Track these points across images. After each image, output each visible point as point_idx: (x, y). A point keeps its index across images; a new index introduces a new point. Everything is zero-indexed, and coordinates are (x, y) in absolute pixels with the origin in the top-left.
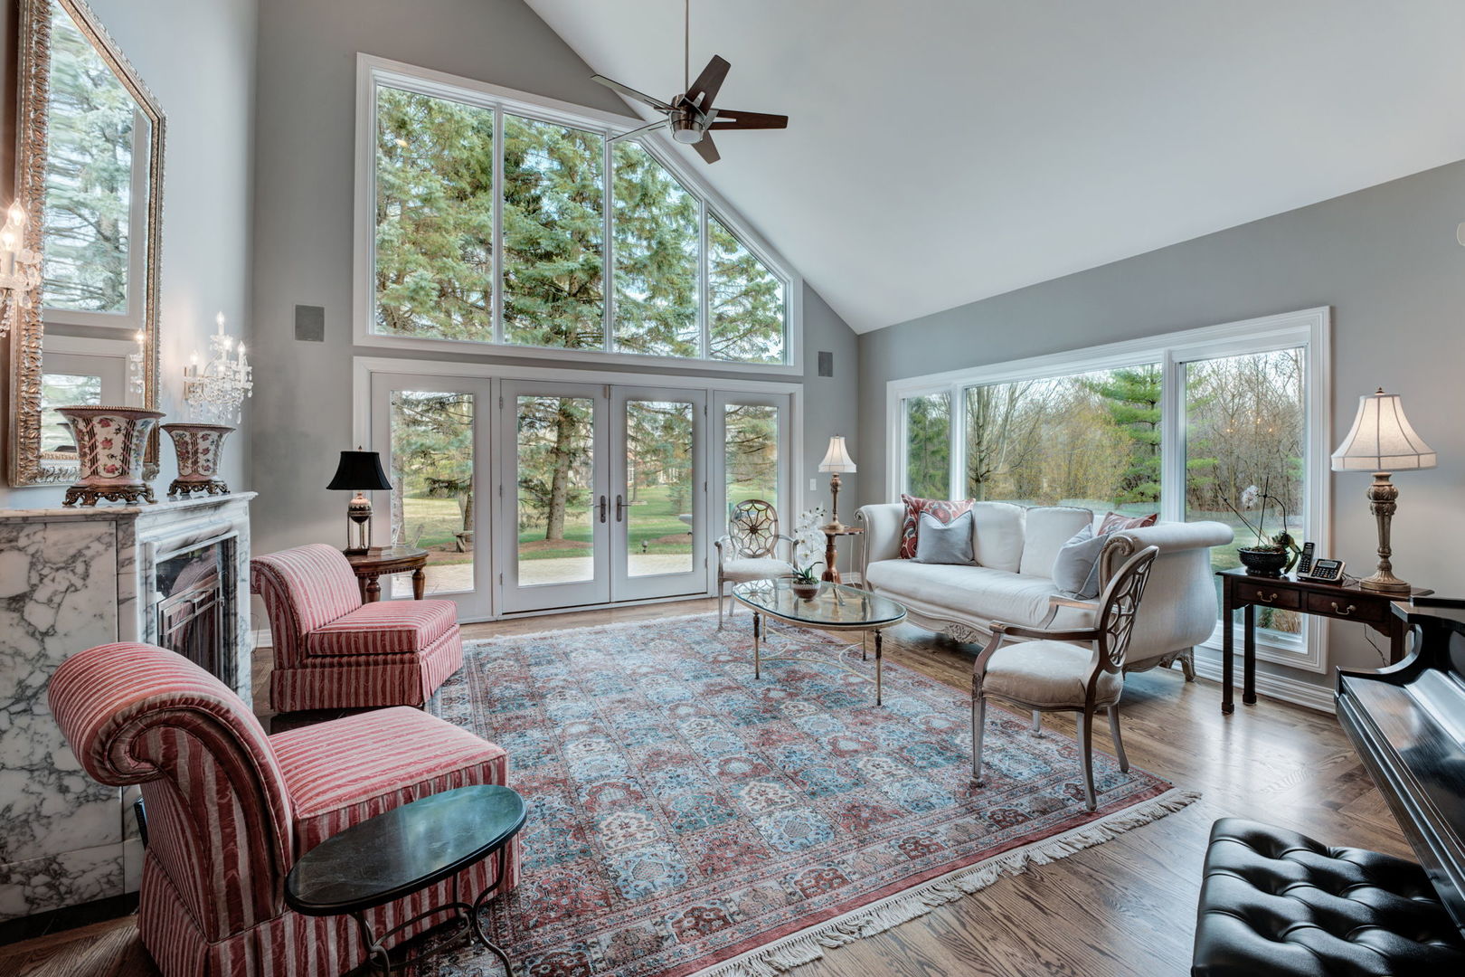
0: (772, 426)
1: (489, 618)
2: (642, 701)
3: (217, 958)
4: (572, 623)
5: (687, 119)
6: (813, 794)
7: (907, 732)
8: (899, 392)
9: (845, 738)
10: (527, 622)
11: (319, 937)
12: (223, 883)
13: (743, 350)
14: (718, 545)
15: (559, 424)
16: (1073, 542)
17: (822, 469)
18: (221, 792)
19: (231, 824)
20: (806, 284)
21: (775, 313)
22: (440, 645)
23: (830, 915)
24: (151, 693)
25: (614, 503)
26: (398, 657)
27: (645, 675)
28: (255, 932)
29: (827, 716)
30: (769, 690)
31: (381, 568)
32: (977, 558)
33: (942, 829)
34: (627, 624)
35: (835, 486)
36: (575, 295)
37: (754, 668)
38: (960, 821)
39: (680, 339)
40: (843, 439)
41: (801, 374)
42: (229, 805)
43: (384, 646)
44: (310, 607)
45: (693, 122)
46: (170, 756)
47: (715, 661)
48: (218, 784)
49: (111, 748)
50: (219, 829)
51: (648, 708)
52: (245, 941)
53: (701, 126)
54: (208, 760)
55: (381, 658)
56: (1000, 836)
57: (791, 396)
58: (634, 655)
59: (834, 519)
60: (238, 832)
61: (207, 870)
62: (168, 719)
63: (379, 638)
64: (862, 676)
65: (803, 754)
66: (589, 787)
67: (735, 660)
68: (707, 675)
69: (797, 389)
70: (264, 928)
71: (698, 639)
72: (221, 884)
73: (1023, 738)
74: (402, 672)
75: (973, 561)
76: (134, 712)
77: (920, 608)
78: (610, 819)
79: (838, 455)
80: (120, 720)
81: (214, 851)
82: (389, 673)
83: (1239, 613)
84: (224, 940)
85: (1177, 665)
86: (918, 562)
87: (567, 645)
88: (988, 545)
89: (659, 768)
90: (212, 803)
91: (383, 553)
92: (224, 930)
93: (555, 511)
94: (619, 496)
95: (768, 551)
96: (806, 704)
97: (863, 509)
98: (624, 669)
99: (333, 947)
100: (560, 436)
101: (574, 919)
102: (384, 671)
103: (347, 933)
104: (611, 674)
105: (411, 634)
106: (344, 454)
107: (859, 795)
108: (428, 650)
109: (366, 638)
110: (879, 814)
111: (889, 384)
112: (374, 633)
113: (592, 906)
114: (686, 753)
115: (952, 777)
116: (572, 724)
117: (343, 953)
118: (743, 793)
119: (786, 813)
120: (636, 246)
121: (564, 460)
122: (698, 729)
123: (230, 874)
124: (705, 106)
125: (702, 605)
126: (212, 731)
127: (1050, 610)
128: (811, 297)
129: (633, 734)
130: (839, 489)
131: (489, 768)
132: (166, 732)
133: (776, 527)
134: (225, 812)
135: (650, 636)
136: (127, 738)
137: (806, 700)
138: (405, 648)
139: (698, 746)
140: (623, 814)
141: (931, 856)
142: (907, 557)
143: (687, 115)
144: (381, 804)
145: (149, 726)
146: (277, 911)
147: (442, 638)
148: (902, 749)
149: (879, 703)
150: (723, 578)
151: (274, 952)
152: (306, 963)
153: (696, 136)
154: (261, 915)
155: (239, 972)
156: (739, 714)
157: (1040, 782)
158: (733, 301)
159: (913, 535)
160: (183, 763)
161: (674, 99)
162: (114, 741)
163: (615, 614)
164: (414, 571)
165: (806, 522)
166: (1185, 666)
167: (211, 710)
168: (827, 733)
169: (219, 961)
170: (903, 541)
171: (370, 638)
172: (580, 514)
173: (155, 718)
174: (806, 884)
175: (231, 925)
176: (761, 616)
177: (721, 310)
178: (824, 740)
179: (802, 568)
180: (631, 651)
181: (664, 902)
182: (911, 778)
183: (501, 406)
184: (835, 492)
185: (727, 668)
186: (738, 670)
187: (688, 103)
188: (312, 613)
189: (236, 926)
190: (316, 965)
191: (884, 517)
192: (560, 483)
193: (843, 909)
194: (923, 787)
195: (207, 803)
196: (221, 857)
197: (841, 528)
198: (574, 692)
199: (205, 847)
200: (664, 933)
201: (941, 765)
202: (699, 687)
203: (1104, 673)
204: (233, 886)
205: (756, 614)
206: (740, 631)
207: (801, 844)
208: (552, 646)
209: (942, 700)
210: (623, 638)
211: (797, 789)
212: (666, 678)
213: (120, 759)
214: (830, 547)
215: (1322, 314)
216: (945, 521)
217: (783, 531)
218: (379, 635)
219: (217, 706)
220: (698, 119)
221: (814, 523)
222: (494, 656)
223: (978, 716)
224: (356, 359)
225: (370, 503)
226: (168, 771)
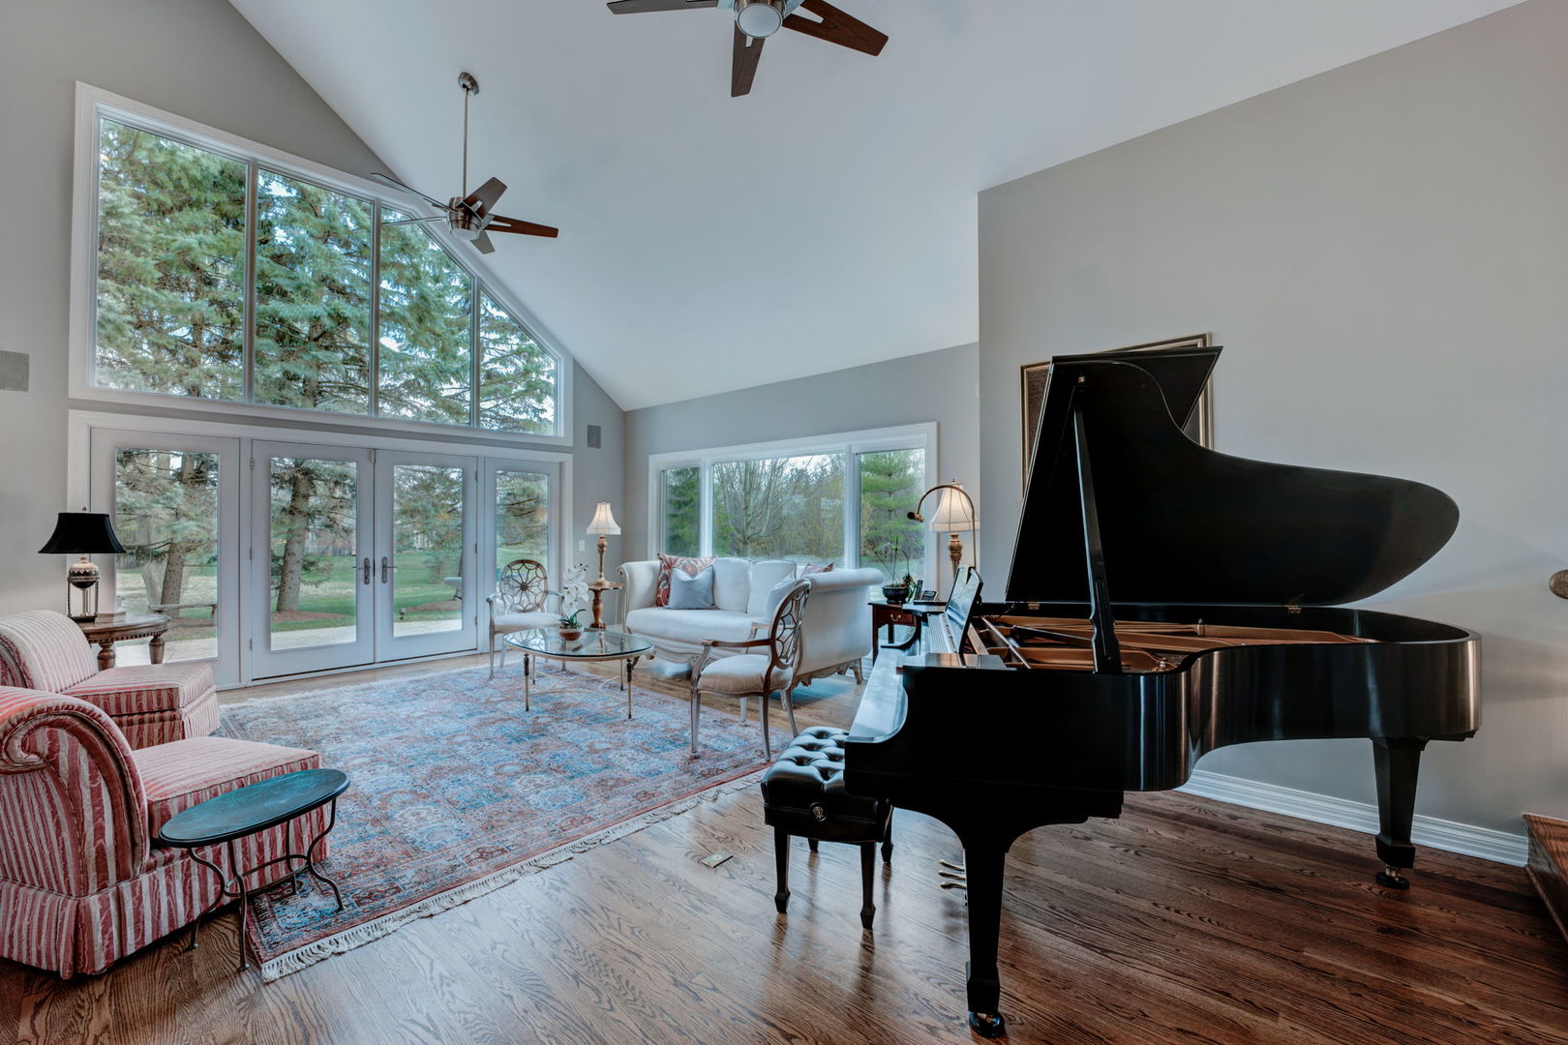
0: (543, 488)
1: (236, 685)
2: (418, 736)
3: (87, 908)
4: (336, 683)
5: (464, 220)
6: (573, 777)
7: (649, 733)
8: (661, 463)
9: (600, 742)
10: (282, 686)
11: (169, 893)
12: (93, 849)
13: (516, 410)
14: (490, 601)
15: (294, 481)
16: (778, 586)
17: (590, 531)
18: (93, 779)
19: (100, 803)
20: (576, 364)
21: (548, 377)
22: (199, 704)
23: (579, 837)
24: (38, 702)
25: (379, 566)
26: (157, 715)
27: (420, 718)
28: (118, 888)
29: (587, 730)
30: (538, 718)
31: (117, 634)
32: (716, 603)
33: (665, 784)
34: (395, 680)
35: (601, 547)
36: (316, 340)
37: (524, 704)
38: (678, 778)
39: (445, 393)
40: (608, 506)
41: (571, 444)
42: (99, 788)
43: (140, 706)
44: (45, 672)
45: (470, 223)
46: (53, 750)
47: (488, 701)
48: (90, 772)
49: (7, 743)
50: (91, 807)
51: (426, 740)
52: (110, 895)
53: (478, 227)
54: (82, 753)
55: (136, 718)
56: (704, 782)
57: (561, 464)
58: (406, 703)
59: (601, 576)
60: (105, 810)
61: (79, 841)
62: (53, 722)
63: (134, 698)
64: (615, 701)
65: (564, 755)
66: (379, 796)
67: (507, 700)
68: (480, 713)
69: (568, 459)
70: (126, 886)
71: (470, 687)
72: (91, 851)
73: (734, 728)
74: (162, 729)
75: (713, 606)
76: (26, 716)
77: (670, 646)
78: (402, 812)
79: (604, 518)
80: (15, 722)
81: (86, 824)
82: (146, 731)
83: (884, 630)
84: (93, 895)
85: (850, 673)
86: (669, 608)
87: (333, 702)
88: (725, 594)
89: (441, 777)
90: (86, 787)
91: (115, 619)
92: (93, 886)
93: (288, 579)
94: (385, 558)
95: (538, 605)
96: (569, 724)
97: (624, 566)
98: (398, 715)
99: (180, 901)
100: (295, 496)
101: (383, 868)
102: (140, 730)
103: (191, 891)
104: (385, 719)
105: (172, 693)
106: (61, 515)
107: (607, 773)
108: (190, 707)
109: (118, 699)
110: (620, 782)
111: (650, 457)
112: (128, 694)
113: (396, 859)
114: (466, 765)
115: (678, 755)
116: (353, 759)
117: (188, 906)
118: (515, 783)
119: (550, 790)
120: (394, 294)
121: (299, 523)
122: (475, 750)
123: (99, 842)
124: (481, 212)
125: (473, 659)
126: (88, 731)
127: (752, 633)
128: (581, 377)
129: (414, 759)
130: (605, 549)
131: (306, 765)
132: (50, 732)
133: (546, 583)
134: (96, 794)
135: (422, 688)
136: (20, 735)
137: (569, 721)
138: (165, 706)
139: (475, 760)
140: (414, 808)
141: (655, 799)
142: (661, 605)
143: (464, 217)
144: (219, 790)
145: (37, 727)
146: (135, 872)
147: (202, 697)
148: (643, 744)
149: (630, 716)
150: (494, 631)
151: (134, 903)
152: (159, 912)
153: (474, 234)
154: (123, 876)
155: (105, 919)
156: (511, 736)
157: (738, 751)
158: (503, 360)
159: (667, 587)
160: (63, 756)
161: (452, 199)
162: (10, 738)
163: (379, 674)
164: (152, 637)
165: (572, 576)
166: (856, 673)
167: (88, 714)
168: (584, 741)
169: (89, 909)
170: (658, 592)
171: (123, 699)
172: (320, 582)
173: (42, 720)
174: (563, 825)
175: (98, 883)
176: (531, 658)
177: (491, 366)
178: (583, 745)
179: (569, 615)
180: (403, 701)
181: (456, 849)
182: (648, 759)
183: (252, 468)
184: (601, 552)
185: (499, 706)
186: (509, 706)
187: (466, 207)
188: (47, 679)
189: (102, 885)
190: (167, 915)
191: (642, 573)
192: (295, 548)
193: (589, 833)
194: (655, 763)
195: (81, 786)
196: (92, 829)
197: (607, 584)
198: (349, 736)
199: (78, 821)
200: (457, 863)
201: (671, 750)
202: (473, 721)
203: (776, 669)
204: (101, 853)
205: (526, 655)
206: (511, 678)
207: (562, 805)
208: (317, 703)
209: (680, 711)
210: (392, 691)
211: (559, 776)
212: (441, 718)
213: (14, 751)
214: (596, 602)
215: (933, 426)
216: (693, 574)
217: (553, 586)
218: (134, 696)
219: (91, 712)
220: (475, 221)
221: (578, 576)
222: (253, 716)
223: (694, 707)
224: (71, 412)
225: (97, 568)
226: (51, 762)
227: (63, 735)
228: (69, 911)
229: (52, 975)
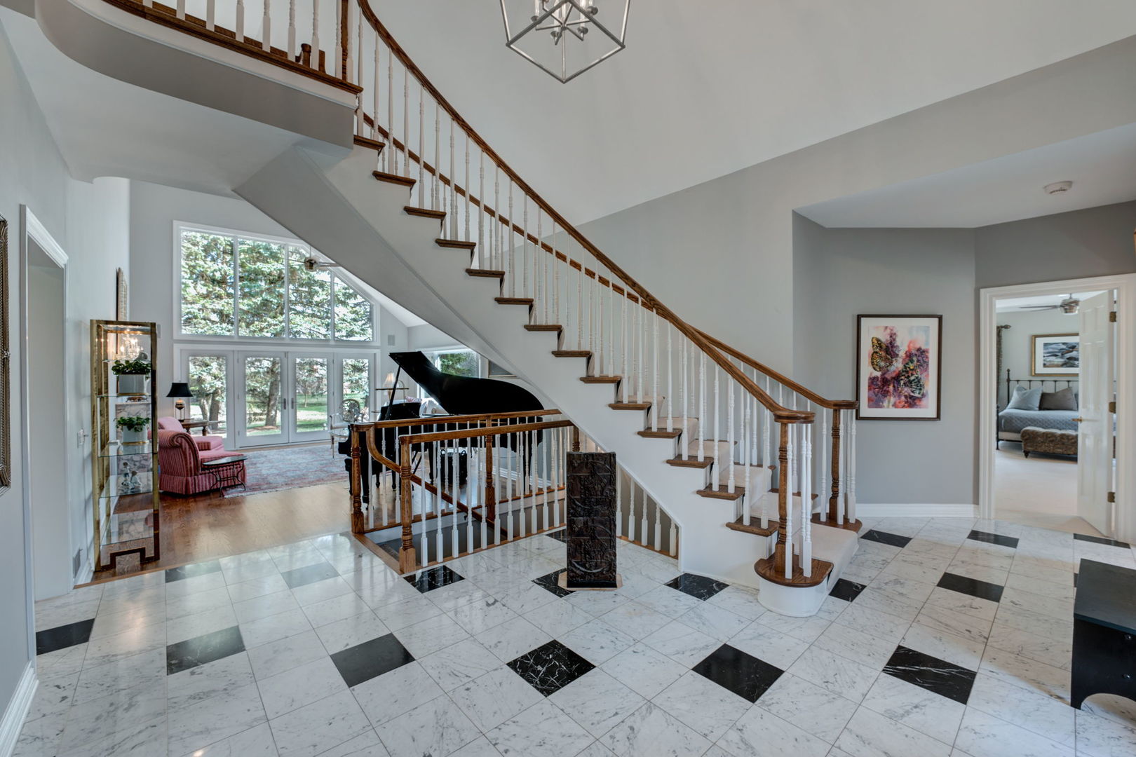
4: (271, 449)
10: (250, 450)
11: (205, 482)
14: (331, 417)
19: (191, 458)
20: (382, 307)
25: (290, 402)
28: (195, 477)
41: (379, 345)
42: (191, 454)
46: (181, 443)
50: (189, 458)
52: (193, 478)
57: (375, 354)
60: (192, 460)
67: (330, 455)
69: (378, 351)
71: (320, 451)
81: (188, 461)
84: (189, 478)
87: (267, 454)
89: (289, 472)
91: (190, 421)
94: (293, 399)
99: (208, 484)
104: (282, 459)
106: (173, 384)
114: (298, 469)
117: (209, 486)
118: (309, 474)
122: (305, 467)
123: (190, 466)
128: (385, 312)
132: (181, 439)
135: (302, 451)
139: (303, 469)
146: (198, 474)
150: (332, 429)
151: (198, 482)
152: (203, 485)
154: (195, 475)
155: (192, 483)
156: (320, 464)
169: (189, 481)
183: (238, 362)
189: (191, 476)
195: (187, 452)
196: (189, 463)
210: (290, 452)
224: (174, 345)
225: (184, 402)
226: (181, 445)
227: (183, 440)
228: (184, 481)
229: (182, 494)
